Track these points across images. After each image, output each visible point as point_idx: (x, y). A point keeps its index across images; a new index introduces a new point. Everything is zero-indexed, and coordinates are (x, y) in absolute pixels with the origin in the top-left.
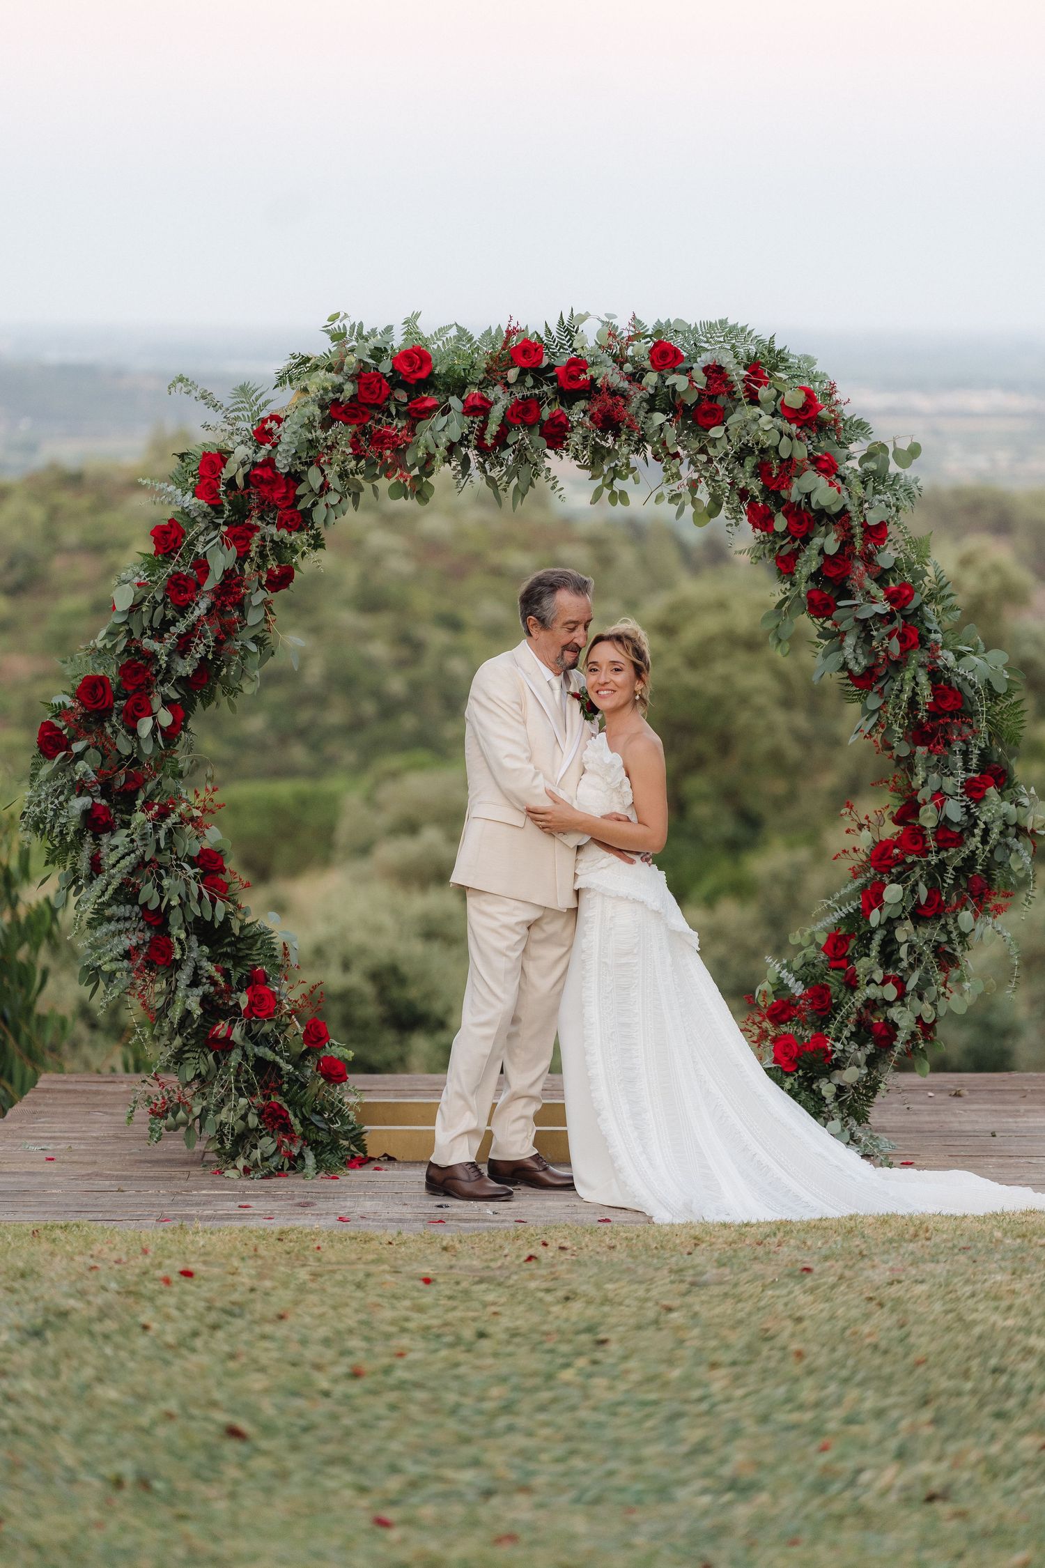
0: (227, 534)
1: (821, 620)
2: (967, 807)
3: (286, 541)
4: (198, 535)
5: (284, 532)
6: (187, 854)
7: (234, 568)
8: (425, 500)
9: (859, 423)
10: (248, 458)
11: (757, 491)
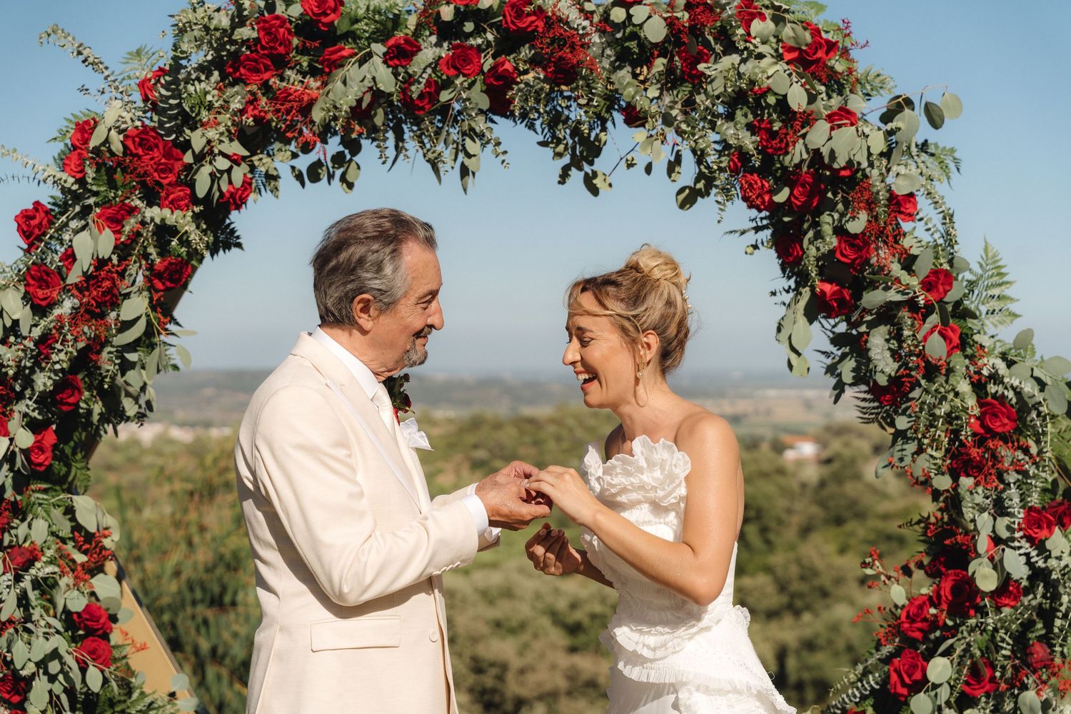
0: (99, 216)
1: (832, 322)
2: (1027, 555)
3: (168, 222)
4: (69, 219)
5: (167, 212)
6: (66, 611)
7: (110, 259)
8: (350, 186)
9: (878, 75)
10: (125, 122)
11: (751, 147)
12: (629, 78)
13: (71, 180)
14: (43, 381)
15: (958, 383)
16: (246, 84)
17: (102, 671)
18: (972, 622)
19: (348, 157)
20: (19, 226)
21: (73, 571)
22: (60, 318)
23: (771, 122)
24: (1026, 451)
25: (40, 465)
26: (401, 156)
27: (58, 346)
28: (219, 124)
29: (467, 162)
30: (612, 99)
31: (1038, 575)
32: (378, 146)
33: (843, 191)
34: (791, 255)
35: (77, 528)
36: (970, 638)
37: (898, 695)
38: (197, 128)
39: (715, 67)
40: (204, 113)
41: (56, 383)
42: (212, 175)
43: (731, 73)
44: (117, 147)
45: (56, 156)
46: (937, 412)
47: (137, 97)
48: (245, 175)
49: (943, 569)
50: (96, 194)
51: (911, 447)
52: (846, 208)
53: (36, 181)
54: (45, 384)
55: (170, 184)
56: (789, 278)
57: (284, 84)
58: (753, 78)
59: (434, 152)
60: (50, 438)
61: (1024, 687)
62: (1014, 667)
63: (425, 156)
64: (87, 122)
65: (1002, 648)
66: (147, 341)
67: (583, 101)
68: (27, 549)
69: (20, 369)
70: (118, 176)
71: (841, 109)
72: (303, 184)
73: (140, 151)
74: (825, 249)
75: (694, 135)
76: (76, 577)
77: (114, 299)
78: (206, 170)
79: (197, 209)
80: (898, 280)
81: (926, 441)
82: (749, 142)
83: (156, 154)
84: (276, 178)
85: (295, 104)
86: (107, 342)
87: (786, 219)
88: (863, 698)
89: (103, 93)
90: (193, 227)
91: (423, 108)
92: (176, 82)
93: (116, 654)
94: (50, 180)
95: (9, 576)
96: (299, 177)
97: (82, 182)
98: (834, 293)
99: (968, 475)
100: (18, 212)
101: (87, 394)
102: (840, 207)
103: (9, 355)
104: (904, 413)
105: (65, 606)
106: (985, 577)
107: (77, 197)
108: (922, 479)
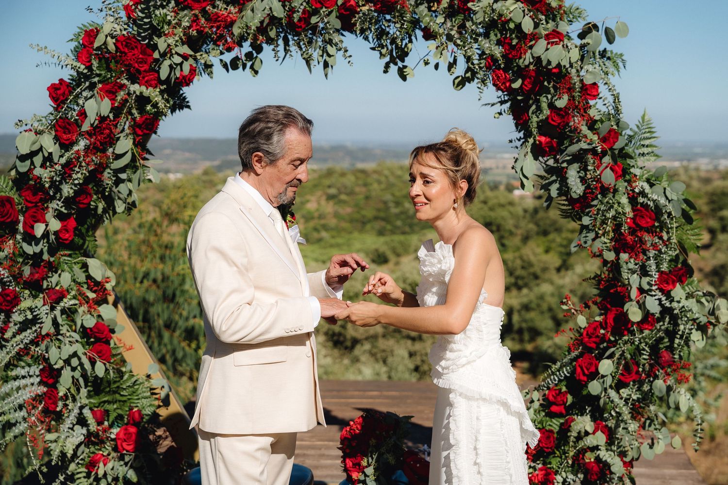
0: (101, 89)
1: (545, 159)
2: (660, 300)
3: (144, 94)
4: (82, 91)
5: (143, 88)
6: (82, 326)
7: (108, 116)
8: (256, 72)
9: (578, 9)
10: (115, 31)
11: (499, 55)
12: (426, 11)
13: (83, 67)
14: (67, 190)
15: (621, 198)
16: (192, 10)
17: (105, 364)
18: (626, 338)
19: (255, 55)
20: (50, 94)
21: (87, 303)
22: (78, 152)
23: (512, 39)
24: (661, 238)
25: (66, 240)
26: (288, 55)
27: (77, 169)
28: (175, 35)
29: (328, 59)
30: (415, 23)
31: (666, 311)
32: (274, 50)
33: (554, 81)
34: (521, 119)
35: (89, 277)
36: (624, 348)
37: (580, 380)
38: (161, 36)
39: (477, 5)
40: (166, 27)
41: (75, 192)
42: (171, 66)
43: (488, 8)
44: (112, 47)
45: (73, 49)
46: (608, 215)
47: (123, 14)
48: (191, 65)
49: (609, 306)
50: (99, 75)
51: (592, 235)
52: (556, 91)
53: (60, 66)
54: (68, 192)
55: (145, 71)
56: (520, 132)
57: (215, 10)
58: (501, 13)
59: (307, 54)
60: (72, 223)
61: (656, 377)
62: (650, 365)
63: (302, 55)
64: (92, 30)
65: (643, 354)
66: (133, 166)
67: (398, 25)
68: (58, 291)
69: (52, 182)
70: (113, 65)
71: (554, 31)
72: (228, 71)
73: (126, 50)
74: (542, 117)
75: (464, 47)
76: (90, 307)
77: (112, 141)
78: (167, 63)
79: (162, 87)
80: (585, 136)
81: (600, 232)
82: (498, 51)
83: (136, 52)
84: (211, 66)
85: (222, 24)
86: (107, 167)
87: (519, 98)
88: (560, 381)
89: (101, 11)
90: (160, 98)
91: (300, 27)
92: (148, 8)
93: (114, 352)
94: (69, 67)
95: (47, 307)
96: (225, 66)
97: (89, 68)
98: (547, 143)
99: (625, 252)
100: (49, 85)
101: (95, 197)
102: (552, 91)
103: (45, 175)
104: (587, 214)
105: (82, 324)
106: (634, 313)
107: (87, 77)
108: (598, 253)
